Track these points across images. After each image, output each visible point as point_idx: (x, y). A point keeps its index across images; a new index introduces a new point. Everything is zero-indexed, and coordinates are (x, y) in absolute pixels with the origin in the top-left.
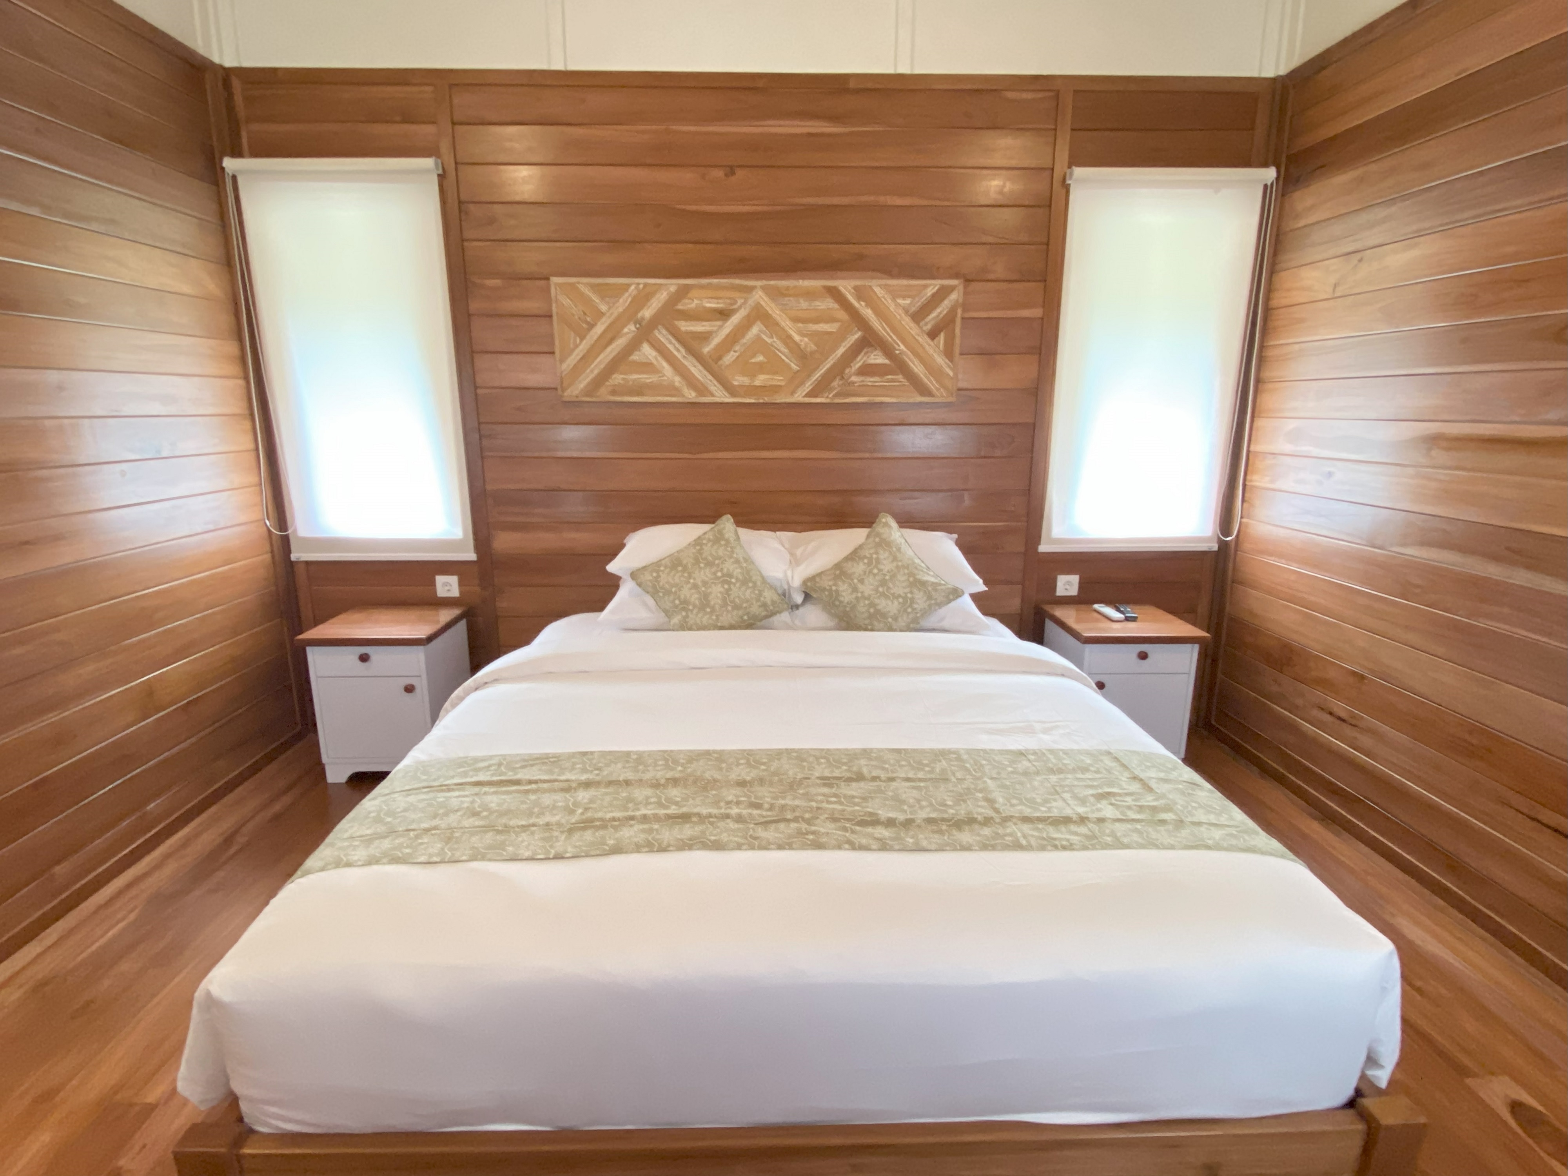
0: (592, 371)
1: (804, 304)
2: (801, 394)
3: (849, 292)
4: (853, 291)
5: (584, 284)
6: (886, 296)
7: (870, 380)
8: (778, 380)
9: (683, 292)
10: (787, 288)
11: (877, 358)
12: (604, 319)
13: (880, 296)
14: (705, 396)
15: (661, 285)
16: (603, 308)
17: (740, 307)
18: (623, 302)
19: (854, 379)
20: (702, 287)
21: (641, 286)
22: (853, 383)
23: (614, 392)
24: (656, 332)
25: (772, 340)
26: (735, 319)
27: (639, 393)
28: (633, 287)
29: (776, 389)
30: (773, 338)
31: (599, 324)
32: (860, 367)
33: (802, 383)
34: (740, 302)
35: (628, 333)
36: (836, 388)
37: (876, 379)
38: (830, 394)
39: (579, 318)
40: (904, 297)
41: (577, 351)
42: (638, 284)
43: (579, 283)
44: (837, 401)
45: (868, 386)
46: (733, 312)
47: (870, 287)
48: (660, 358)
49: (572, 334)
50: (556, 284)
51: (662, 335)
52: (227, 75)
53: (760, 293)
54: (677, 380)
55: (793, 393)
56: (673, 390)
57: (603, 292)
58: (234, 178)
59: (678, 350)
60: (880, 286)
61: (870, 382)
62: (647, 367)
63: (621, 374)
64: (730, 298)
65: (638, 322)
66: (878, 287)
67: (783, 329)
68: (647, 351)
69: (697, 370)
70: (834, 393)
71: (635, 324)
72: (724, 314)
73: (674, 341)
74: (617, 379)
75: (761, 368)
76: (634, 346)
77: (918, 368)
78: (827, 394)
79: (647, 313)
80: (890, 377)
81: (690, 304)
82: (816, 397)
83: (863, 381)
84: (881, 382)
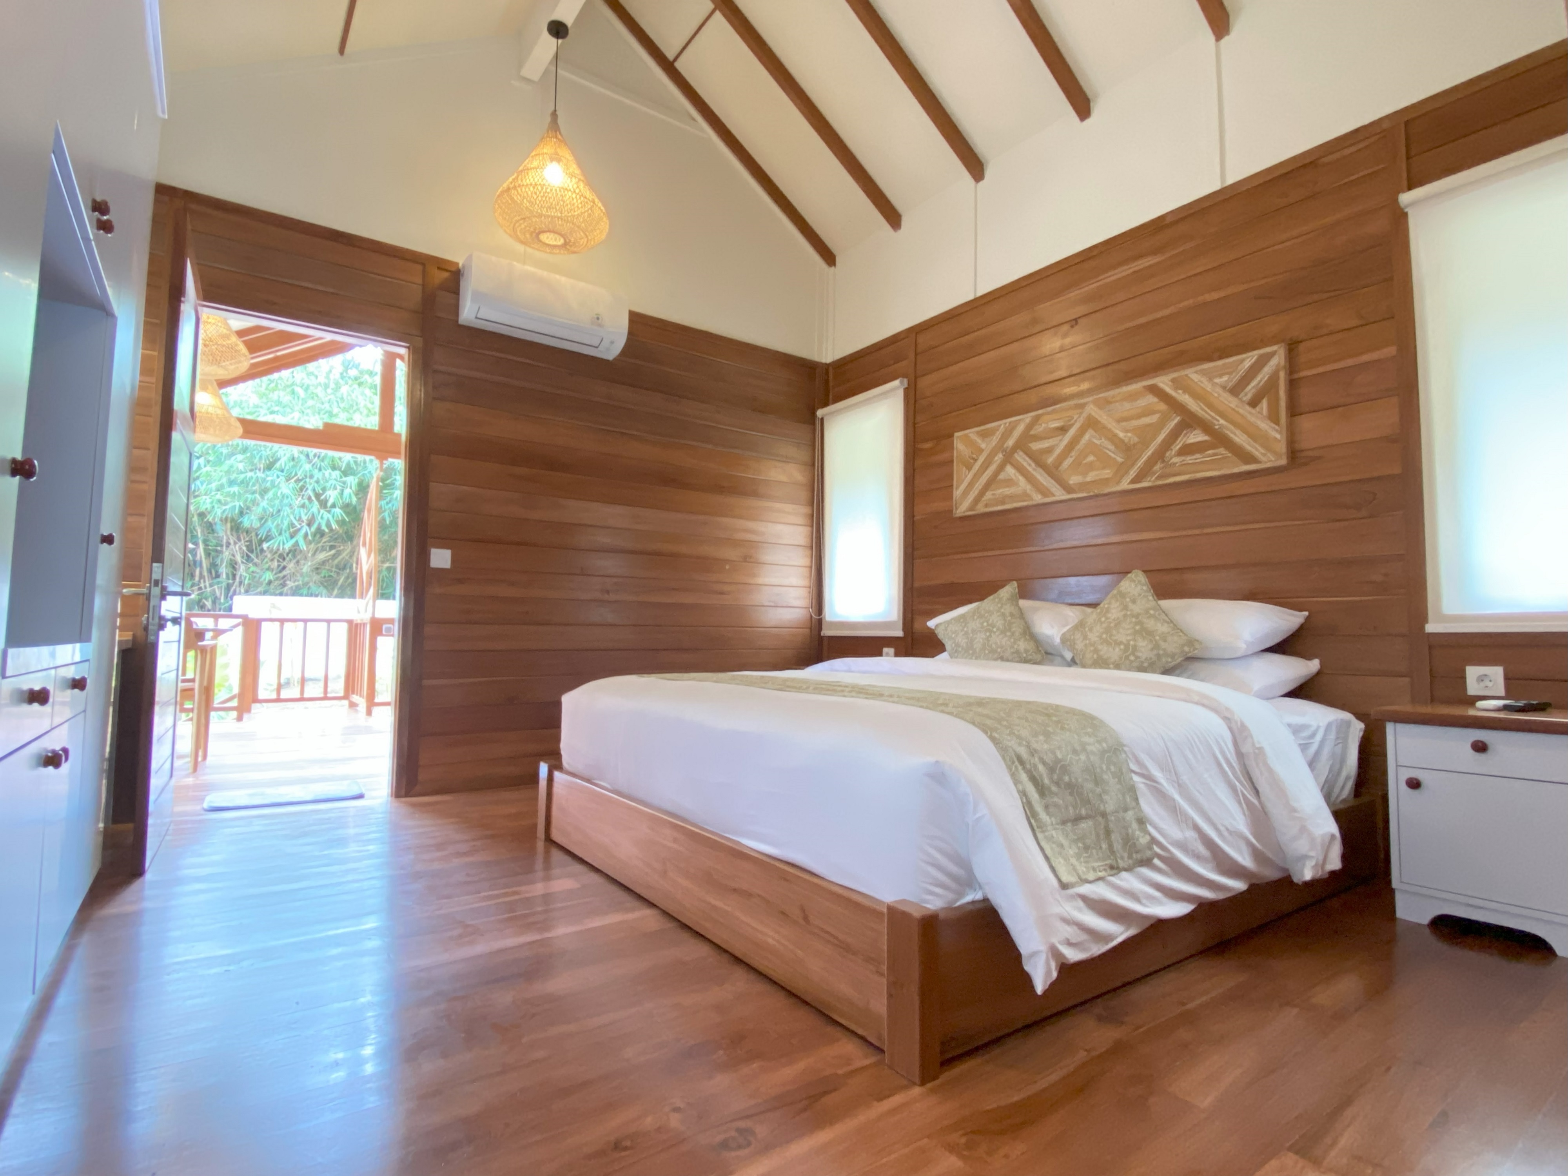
0: (974, 493)
1: (1127, 405)
2: (1126, 482)
3: (1167, 385)
4: (1170, 383)
5: (973, 432)
6: (1202, 379)
7: (1189, 459)
8: (1107, 473)
9: (1036, 420)
10: (1113, 397)
11: (1196, 437)
12: (984, 452)
13: (1196, 380)
14: (1048, 497)
15: (1020, 420)
16: (983, 446)
17: (1076, 421)
18: (995, 440)
19: (1175, 460)
20: (1048, 413)
21: (1007, 425)
22: (1175, 464)
23: (986, 506)
24: (1016, 455)
25: (1101, 441)
26: (1072, 432)
27: (1003, 503)
28: (1002, 426)
29: (1106, 481)
30: (1101, 439)
31: (980, 458)
32: (1180, 449)
33: (1127, 472)
34: (1076, 417)
35: (997, 460)
36: (1158, 471)
37: (1198, 456)
38: (1152, 477)
39: (969, 457)
40: (1221, 376)
41: (967, 479)
42: (1006, 424)
43: (970, 433)
44: (1160, 482)
45: (1189, 464)
46: (1071, 426)
47: (1186, 375)
48: (1018, 474)
49: (964, 468)
50: (958, 437)
51: (1020, 457)
52: (827, 366)
53: (1092, 406)
54: (1028, 488)
55: (1118, 483)
56: (1025, 495)
57: (984, 435)
58: (822, 420)
59: (1030, 465)
60: (1196, 372)
61: (1191, 460)
62: (1009, 482)
63: (991, 491)
64: (1068, 417)
65: (1004, 451)
66: (1194, 374)
67: (1110, 430)
68: (1010, 471)
69: (1041, 477)
70: (1156, 476)
71: (1002, 452)
72: (1063, 430)
73: (1027, 459)
74: (989, 495)
75: (1091, 467)
76: (1001, 468)
77: (1239, 438)
78: (1149, 479)
79: (1010, 443)
80: (1210, 452)
81: (1039, 429)
82: (1139, 482)
83: (1183, 461)
84: (1202, 458)
